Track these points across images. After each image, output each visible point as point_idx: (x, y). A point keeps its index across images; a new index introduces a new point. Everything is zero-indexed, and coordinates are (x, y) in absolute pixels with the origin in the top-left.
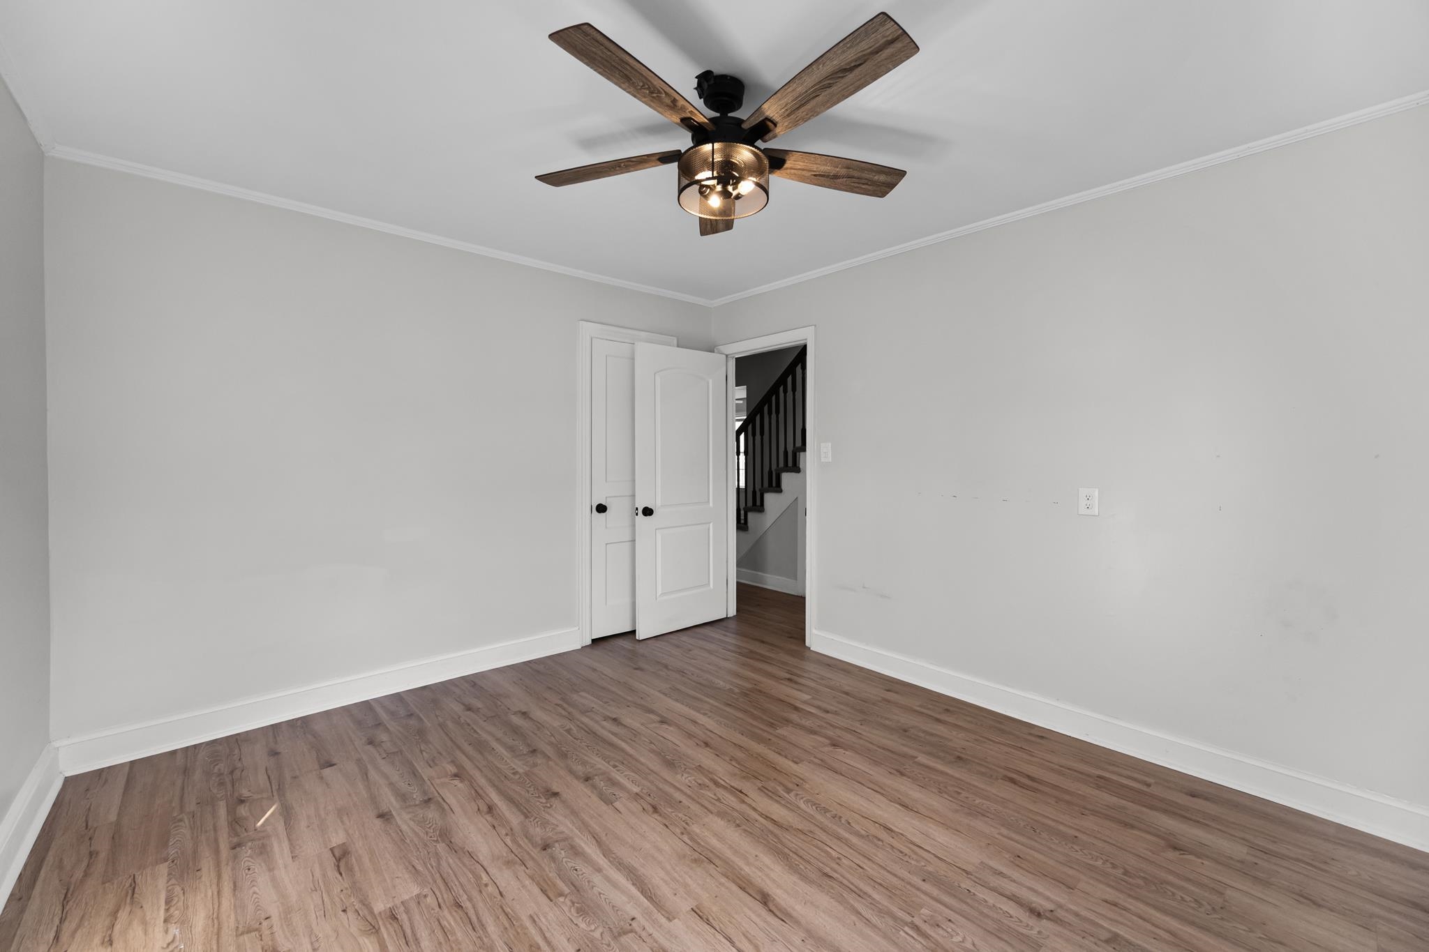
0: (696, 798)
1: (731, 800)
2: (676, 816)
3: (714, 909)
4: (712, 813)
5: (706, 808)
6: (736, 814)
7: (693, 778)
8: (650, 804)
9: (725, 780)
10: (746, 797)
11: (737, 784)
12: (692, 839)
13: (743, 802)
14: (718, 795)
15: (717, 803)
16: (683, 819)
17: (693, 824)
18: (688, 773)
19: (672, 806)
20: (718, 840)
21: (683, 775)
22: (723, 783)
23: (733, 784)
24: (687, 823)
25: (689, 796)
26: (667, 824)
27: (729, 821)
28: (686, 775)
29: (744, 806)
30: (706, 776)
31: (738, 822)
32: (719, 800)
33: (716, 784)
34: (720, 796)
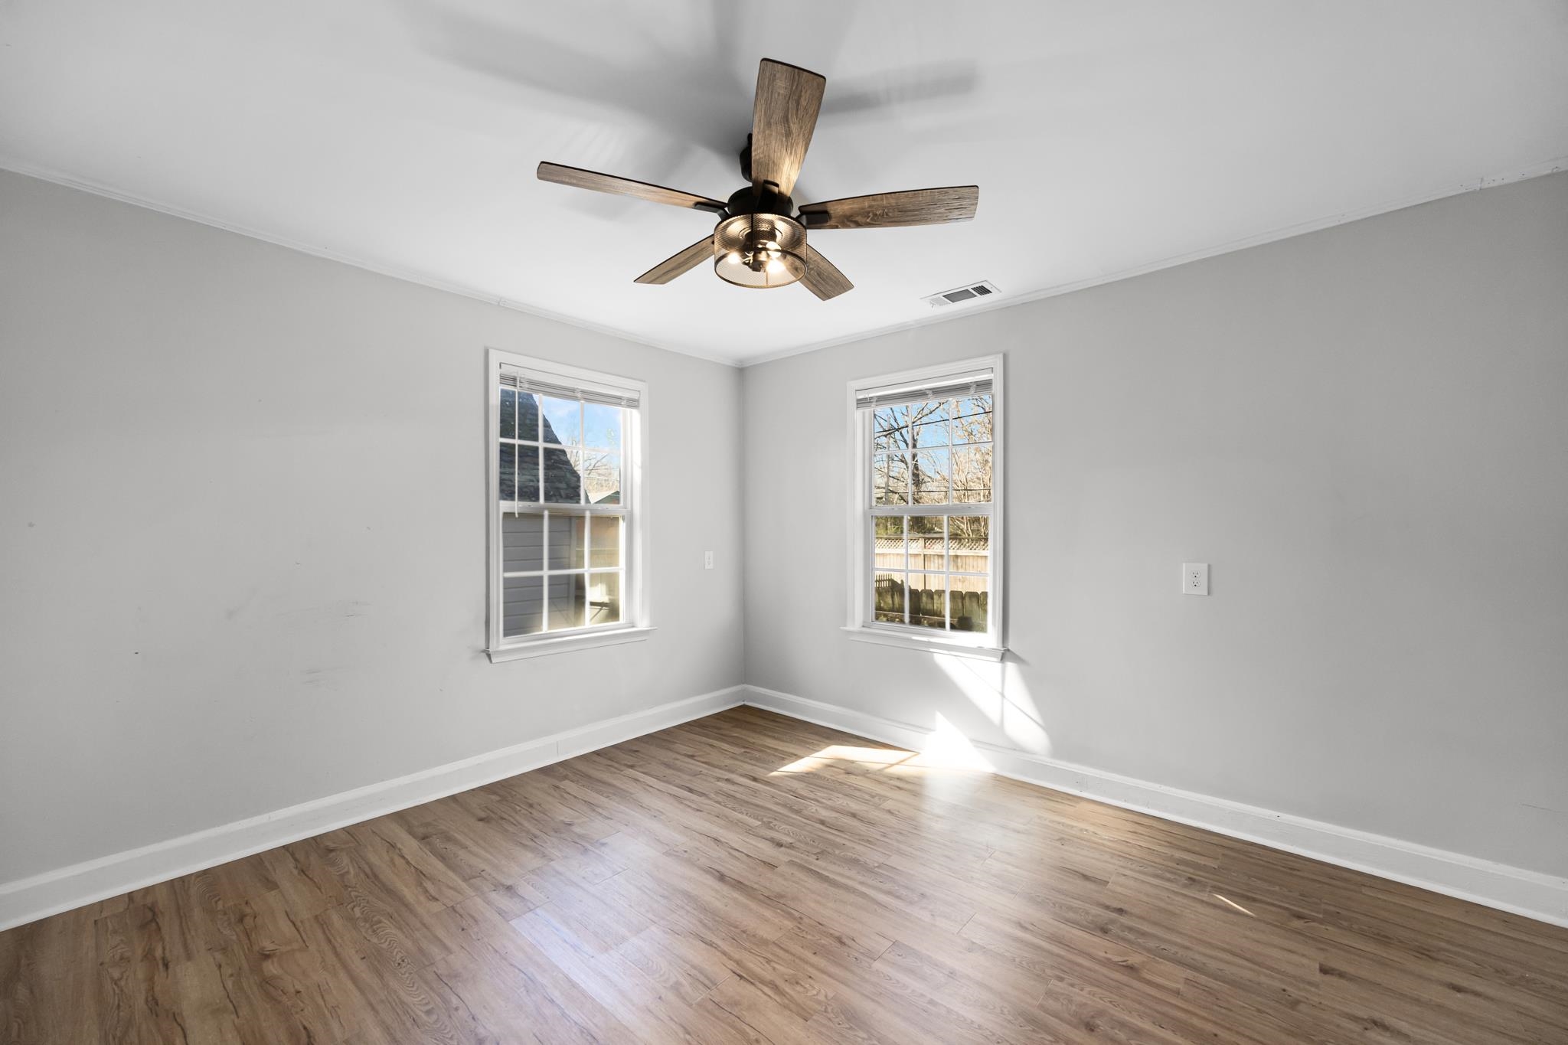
0: (797, 961)
1: (754, 965)
2: (813, 936)
3: (761, 869)
4: (774, 943)
5: (782, 948)
6: (747, 945)
7: (809, 994)
8: (849, 947)
9: (763, 995)
10: (733, 968)
11: (749, 990)
12: (790, 914)
13: (738, 962)
14: (770, 968)
15: (769, 956)
16: (804, 933)
17: (793, 929)
18: (819, 1003)
19: (823, 947)
20: (763, 915)
21: (826, 996)
22: (766, 990)
23: (752, 988)
24: (799, 928)
25: (807, 962)
26: (821, 927)
27: (754, 936)
28: (821, 998)
29: (737, 956)
30: (792, 1000)
31: (745, 935)
32: (769, 961)
33: (775, 988)
34: (768, 966)
